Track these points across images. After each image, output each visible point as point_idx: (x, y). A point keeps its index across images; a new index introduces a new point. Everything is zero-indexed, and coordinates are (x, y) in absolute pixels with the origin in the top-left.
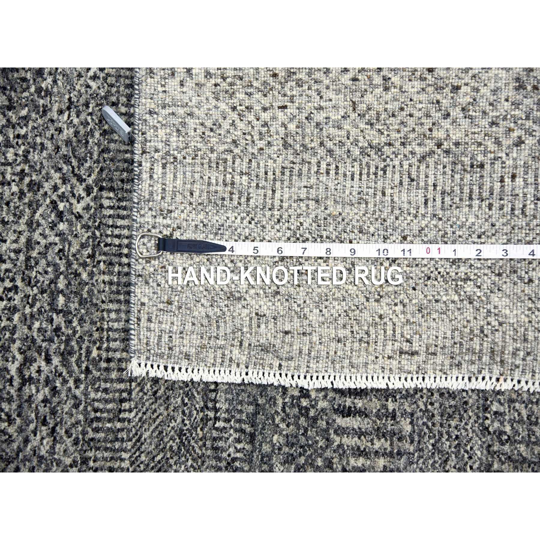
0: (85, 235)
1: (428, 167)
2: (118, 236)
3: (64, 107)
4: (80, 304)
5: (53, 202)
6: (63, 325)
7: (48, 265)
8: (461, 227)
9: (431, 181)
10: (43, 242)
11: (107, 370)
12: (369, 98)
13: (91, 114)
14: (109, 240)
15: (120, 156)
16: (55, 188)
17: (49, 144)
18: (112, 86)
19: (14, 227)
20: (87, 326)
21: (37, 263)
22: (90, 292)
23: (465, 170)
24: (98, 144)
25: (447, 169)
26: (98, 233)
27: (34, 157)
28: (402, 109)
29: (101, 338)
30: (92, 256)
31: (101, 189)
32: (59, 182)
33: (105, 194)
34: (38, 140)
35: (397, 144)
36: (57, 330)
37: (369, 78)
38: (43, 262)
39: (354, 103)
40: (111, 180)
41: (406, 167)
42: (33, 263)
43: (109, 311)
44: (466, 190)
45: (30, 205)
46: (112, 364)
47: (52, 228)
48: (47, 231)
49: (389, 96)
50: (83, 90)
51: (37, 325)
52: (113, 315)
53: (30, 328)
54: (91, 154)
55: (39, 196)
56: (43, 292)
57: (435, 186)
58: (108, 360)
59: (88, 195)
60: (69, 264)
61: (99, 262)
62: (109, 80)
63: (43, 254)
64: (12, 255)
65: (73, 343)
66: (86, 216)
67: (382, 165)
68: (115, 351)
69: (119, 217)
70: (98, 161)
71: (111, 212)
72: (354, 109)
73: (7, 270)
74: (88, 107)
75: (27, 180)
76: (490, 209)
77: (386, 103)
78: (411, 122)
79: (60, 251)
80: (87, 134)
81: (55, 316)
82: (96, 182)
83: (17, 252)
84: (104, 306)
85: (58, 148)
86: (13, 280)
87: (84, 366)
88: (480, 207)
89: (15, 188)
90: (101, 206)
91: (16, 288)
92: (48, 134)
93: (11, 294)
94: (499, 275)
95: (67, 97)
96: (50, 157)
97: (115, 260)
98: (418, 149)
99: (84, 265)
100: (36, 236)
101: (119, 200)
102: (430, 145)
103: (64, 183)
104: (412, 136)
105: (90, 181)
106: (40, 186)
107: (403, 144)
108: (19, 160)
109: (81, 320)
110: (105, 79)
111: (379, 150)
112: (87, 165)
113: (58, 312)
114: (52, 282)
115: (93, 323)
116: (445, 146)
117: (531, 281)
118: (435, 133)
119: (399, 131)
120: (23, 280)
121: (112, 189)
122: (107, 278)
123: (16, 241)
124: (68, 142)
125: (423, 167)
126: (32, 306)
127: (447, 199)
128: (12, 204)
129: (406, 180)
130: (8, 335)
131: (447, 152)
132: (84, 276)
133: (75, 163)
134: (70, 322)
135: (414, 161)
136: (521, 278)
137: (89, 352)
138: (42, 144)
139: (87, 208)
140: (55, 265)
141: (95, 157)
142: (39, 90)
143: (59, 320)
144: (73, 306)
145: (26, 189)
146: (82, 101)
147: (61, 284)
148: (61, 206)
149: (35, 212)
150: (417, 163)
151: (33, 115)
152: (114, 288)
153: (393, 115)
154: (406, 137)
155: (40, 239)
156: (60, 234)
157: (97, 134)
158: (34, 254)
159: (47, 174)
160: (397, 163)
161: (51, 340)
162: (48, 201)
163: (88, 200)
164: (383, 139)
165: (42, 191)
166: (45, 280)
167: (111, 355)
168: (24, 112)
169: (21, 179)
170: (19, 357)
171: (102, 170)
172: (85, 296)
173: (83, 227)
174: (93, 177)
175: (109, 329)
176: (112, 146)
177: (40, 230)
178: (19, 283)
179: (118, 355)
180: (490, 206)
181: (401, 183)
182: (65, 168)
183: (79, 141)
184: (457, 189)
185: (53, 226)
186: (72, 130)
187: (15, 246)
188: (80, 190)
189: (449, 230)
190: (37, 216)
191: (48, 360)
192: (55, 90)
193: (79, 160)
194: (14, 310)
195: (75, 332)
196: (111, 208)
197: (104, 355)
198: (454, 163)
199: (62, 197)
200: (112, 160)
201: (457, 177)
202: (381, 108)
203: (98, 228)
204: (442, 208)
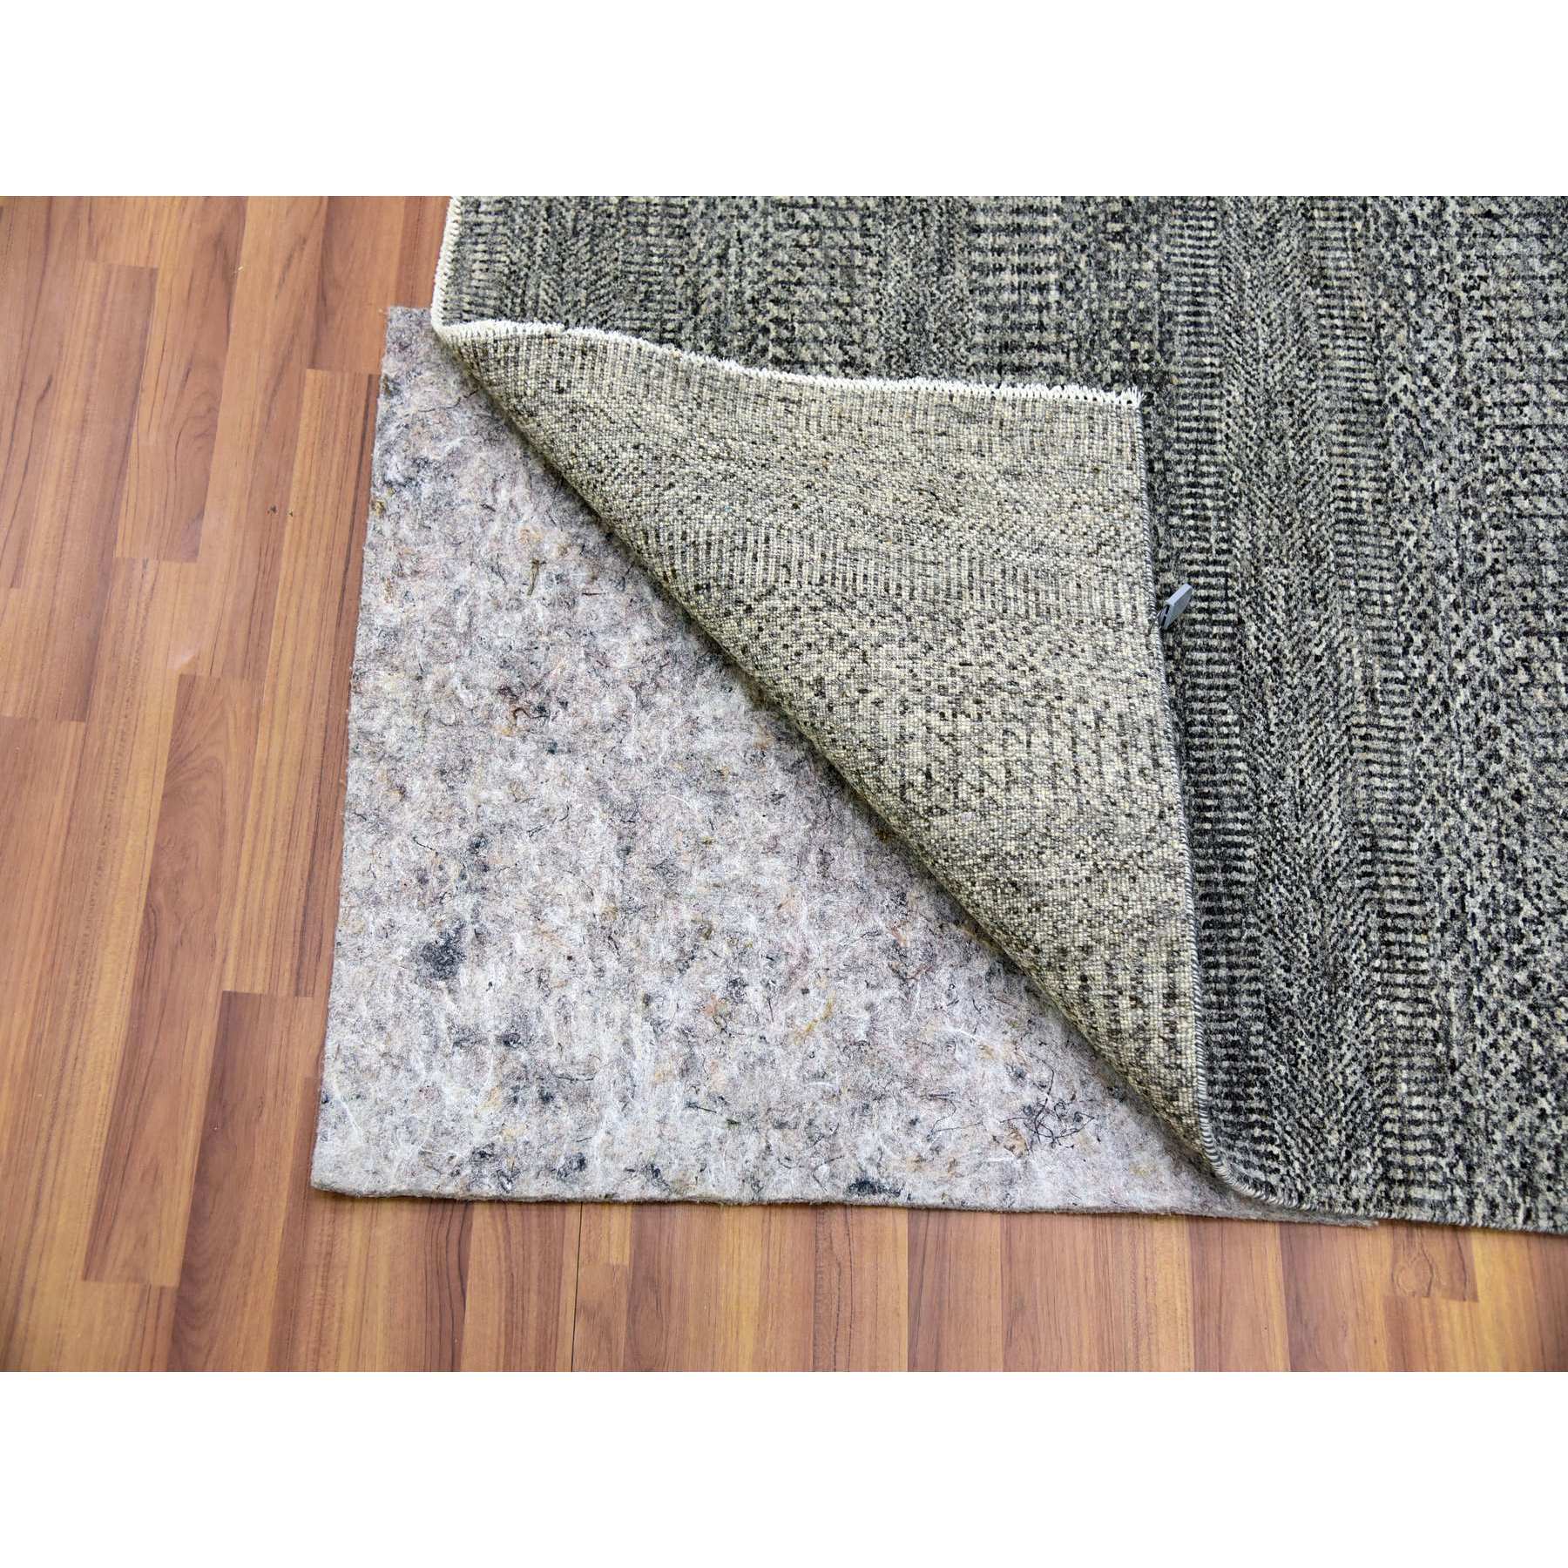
0: (1392, 349)
1: (764, 581)
2: (1349, 348)
3: (1441, 496)
4: (1385, 276)
5: (1438, 386)
6: (1402, 253)
7: (1431, 316)
8: (722, 510)
9: (761, 563)
10: (1441, 341)
11: (1341, 209)
12: (843, 666)
13: (1406, 489)
14: (1361, 344)
15: (1363, 440)
16: (1437, 402)
17: (1454, 453)
18: (1383, 524)
19: (1479, 355)
20: (1373, 252)
21: (1445, 317)
22: (1375, 287)
23: (716, 580)
24: (1390, 454)
25: (739, 578)
26: (1376, 352)
27: (1469, 437)
28: (798, 654)
29: (1353, 240)
30: (1379, 326)
31: (1379, 402)
32: (1433, 409)
33: (1374, 397)
34: (1467, 457)
35: (804, 609)
36: (1408, 248)
37: (844, 694)
38: (1438, 317)
39: (864, 661)
40: (1370, 413)
41: (794, 581)
42: (1450, 317)
43: (1349, 268)
44: (714, 554)
45: (1465, 382)
46: (1337, 214)
47: (1433, 356)
48: (1438, 353)
49: (817, 671)
50: (1420, 518)
51: (1434, 252)
52: (1343, 264)
53: (1441, 248)
54: (1398, 442)
55: (1455, 392)
56: (1433, 287)
57: (755, 558)
58: (1341, 219)
59: (1395, 395)
60: (1406, 317)
61: (1370, 320)
62: (1388, 531)
63: (1438, 327)
64: (1476, 325)
65: (1386, 235)
66: (1393, 370)
67: (826, 586)
68: (1334, 228)
69: (1353, 370)
70: (1389, 434)
71: (1363, 376)
72: (864, 654)
73: (1480, 308)
74: (1411, 497)
75: (1474, 409)
76: (685, 533)
77: (819, 661)
78: (786, 638)
79: (1419, 331)
80: (1407, 464)
81: (1414, 262)
82: (1385, 411)
83: (1471, 329)
84: (1356, 274)
85: (1442, 448)
86: (1471, 299)
87: (1370, 212)
88: (697, 533)
89: (1487, 399)
90: (1376, 382)
91: (1465, 290)
92: (1456, 465)
93: (1470, 283)
94: (675, 456)
95: (1439, 510)
96: (1449, 438)
97: (1350, 323)
98: (777, 602)
99: (1387, 317)
100: (1451, 347)
101: (1355, 389)
102: (761, 609)
103: (1427, 409)
104: (785, 620)
105: (1395, 411)
106: (1457, 403)
107: (797, 609)
108: (1487, 432)
109: (1381, 258)
110: (1394, 533)
111: (830, 604)
112: (1402, 429)
113: (1410, 266)
114: (1424, 297)
115: (1367, 257)
116: (741, 609)
117: (636, 447)
118: (755, 625)
119: (802, 625)
120: (1458, 299)
121: (1367, 402)
122: (1357, 303)
123: (1475, 340)
124: (1429, 455)
125: (771, 579)
126: (1443, 271)
127: (739, 541)
128: (1487, 381)
129: (794, 565)
130: (1466, 240)
131: (738, 602)
132: (1385, 305)
133: (1417, 431)
134: (1394, 256)
135: (782, 589)
136: (648, 450)
137: (1366, 225)
138: (1462, 452)
139: (1393, 380)
140: (1423, 316)
141: (1393, 439)
142: (1476, 516)
143: (1408, 258)
144: (1393, 272)
145: (1473, 398)
146: (1420, 504)
147: (1411, 296)
148: (1426, 381)
149: (1457, 373)
150: (778, 585)
151: (1478, 485)
152: (1347, 293)
153: (809, 645)
154: (793, 617)
155: (1445, 344)
156: (1422, 350)
157: (1394, 466)
158: (1450, 327)
159: (1449, 418)
160: (806, 588)
161: (1414, 237)
162: (1443, 387)
163: (1395, 389)
164: (824, 614)
165: (1453, 397)
166: (1432, 299)
167: (1339, 224)
168: (1490, 489)
169: (1480, 409)
170: (1450, 219)
171: (1382, 424)
172: (1380, 284)
173: (1395, 359)
174: (1391, 417)
175: (1345, 250)
176: (1374, 452)
177: (1448, 354)
178: (1463, 296)
179: (1330, 224)
180: (684, 536)
181: (800, 565)
182: (1428, 425)
183: (1416, 457)
184: (726, 555)
185: (1432, 358)
186: (1427, 469)
187: (1476, 334)
188: (1406, 400)
189: (737, 507)
190: (1454, 369)
191: (1413, 217)
192: (1456, 517)
193: (1412, 434)
194: (1462, 267)
195: (1386, 246)
196: (1364, 380)
197: (1347, 224)
198: (729, 587)
199: (1427, 392)
200: (1372, 436)
201: (726, 569)
202: (827, 654)
203: (1376, 358)
204: (746, 531)
